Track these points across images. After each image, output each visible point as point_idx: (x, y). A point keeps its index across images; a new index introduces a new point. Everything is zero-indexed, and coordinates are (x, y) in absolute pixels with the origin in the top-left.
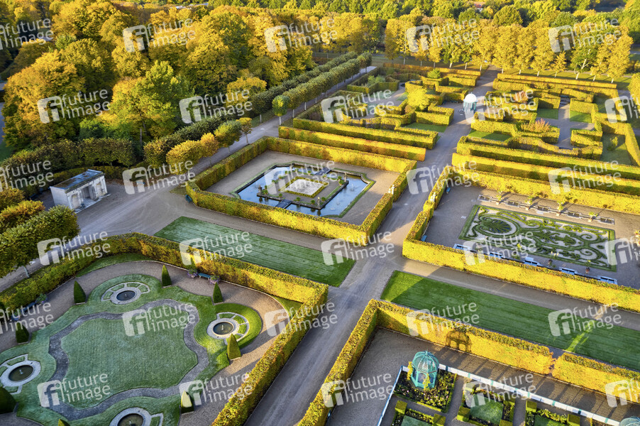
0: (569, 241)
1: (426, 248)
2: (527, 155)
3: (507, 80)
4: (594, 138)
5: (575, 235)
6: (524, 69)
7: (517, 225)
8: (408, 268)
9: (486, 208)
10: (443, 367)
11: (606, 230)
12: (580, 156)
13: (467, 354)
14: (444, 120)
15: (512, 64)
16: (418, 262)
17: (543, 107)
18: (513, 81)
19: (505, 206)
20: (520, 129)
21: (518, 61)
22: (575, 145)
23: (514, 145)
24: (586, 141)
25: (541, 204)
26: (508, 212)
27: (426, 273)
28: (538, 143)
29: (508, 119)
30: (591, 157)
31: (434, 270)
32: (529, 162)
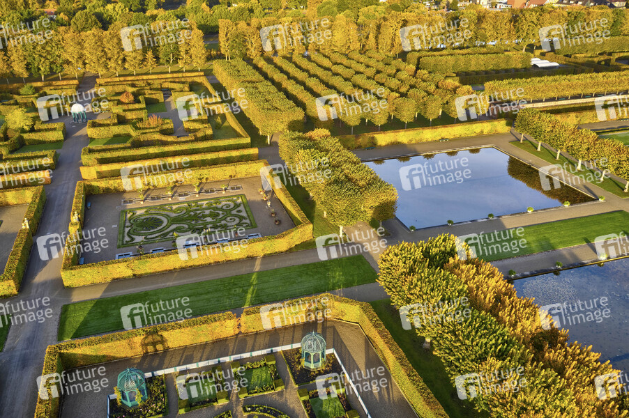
0: (214, 215)
1: (88, 270)
2: (152, 150)
3: (107, 84)
4: (202, 122)
5: (217, 208)
6: (119, 71)
7: (167, 216)
8: (76, 297)
9: (133, 211)
10: (148, 375)
11: (238, 196)
12: (197, 140)
13: (166, 351)
14: (57, 135)
15: (106, 66)
16: (84, 287)
17: (151, 103)
18: (114, 84)
19: (150, 203)
20: (137, 128)
21: (111, 64)
22: (189, 131)
23: (137, 144)
24: (197, 126)
25: (180, 191)
26: (155, 208)
27: (97, 294)
28: (157, 137)
29: (122, 121)
30: (205, 138)
31: (104, 288)
32: (156, 156)
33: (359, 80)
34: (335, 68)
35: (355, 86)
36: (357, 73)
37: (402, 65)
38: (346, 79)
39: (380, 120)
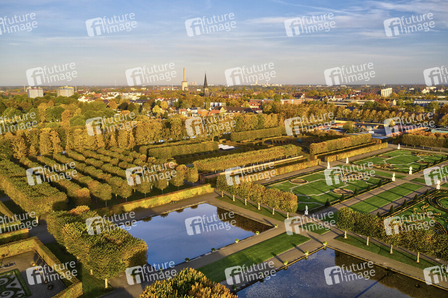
11: (12, 271)
33: (107, 167)
34: (87, 161)
35: (105, 172)
36: (105, 163)
37: (137, 155)
38: (97, 168)
39: (126, 194)
